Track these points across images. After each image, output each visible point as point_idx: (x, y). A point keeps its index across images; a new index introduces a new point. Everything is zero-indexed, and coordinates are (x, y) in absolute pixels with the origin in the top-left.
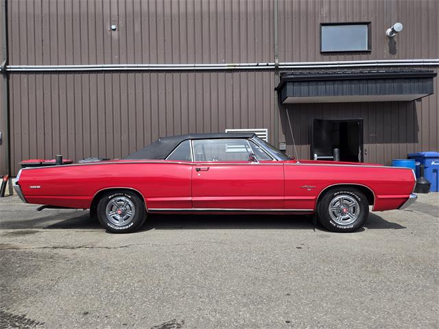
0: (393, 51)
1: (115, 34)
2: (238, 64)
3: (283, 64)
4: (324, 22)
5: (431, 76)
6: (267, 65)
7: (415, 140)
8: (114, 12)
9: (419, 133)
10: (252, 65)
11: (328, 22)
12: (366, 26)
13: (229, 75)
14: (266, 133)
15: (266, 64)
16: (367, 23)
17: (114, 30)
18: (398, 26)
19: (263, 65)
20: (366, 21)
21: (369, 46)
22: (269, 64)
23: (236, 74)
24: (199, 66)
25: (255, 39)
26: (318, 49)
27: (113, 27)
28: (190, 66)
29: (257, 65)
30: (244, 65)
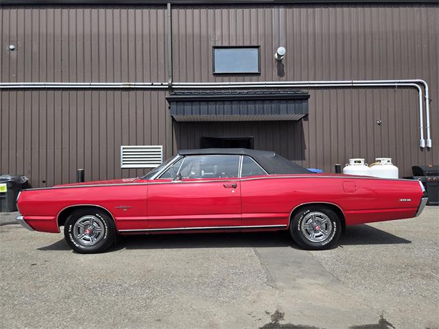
0: (281, 74)
1: (13, 54)
2: (133, 84)
3: (176, 84)
4: (217, 45)
5: (306, 97)
6: (162, 85)
7: (303, 158)
8: (14, 33)
9: (306, 151)
10: (147, 84)
11: (220, 45)
12: (256, 50)
13: (125, 93)
14: (161, 150)
15: (160, 84)
16: (257, 47)
17: (13, 50)
18: (281, 50)
19: (157, 84)
20: (256, 45)
21: (259, 69)
22: (164, 84)
23: (132, 93)
24: (95, 84)
25: (150, 60)
26: (211, 70)
27: (12, 47)
28: (86, 84)
29: (152, 85)
30: (139, 84)
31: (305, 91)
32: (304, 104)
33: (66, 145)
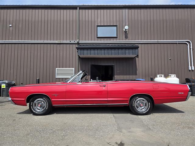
0: (126, 37)
1: (11, 28)
2: (62, 41)
3: (81, 42)
4: (98, 25)
5: (137, 48)
6: (74, 42)
7: (136, 74)
8: (11, 19)
9: (138, 72)
10: (68, 41)
11: (100, 25)
12: (116, 27)
13: (58, 45)
14: (74, 70)
15: (74, 41)
17: (11, 27)
18: (126, 27)
19: (72, 42)
20: (115, 25)
21: (117, 35)
22: (75, 41)
23: (61, 45)
24: (46, 41)
25: (70, 31)
26: (96, 35)
27: (10, 25)
28: (42, 41)
29: (70, 42)
30: (65, 41)
31: (137, 45)
32: (137, 50)
33: (32, 67)
